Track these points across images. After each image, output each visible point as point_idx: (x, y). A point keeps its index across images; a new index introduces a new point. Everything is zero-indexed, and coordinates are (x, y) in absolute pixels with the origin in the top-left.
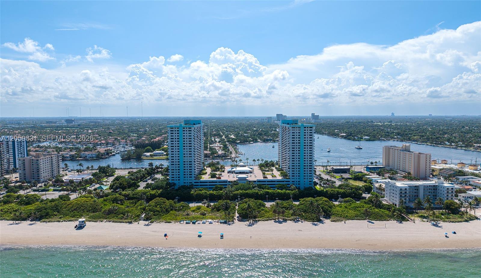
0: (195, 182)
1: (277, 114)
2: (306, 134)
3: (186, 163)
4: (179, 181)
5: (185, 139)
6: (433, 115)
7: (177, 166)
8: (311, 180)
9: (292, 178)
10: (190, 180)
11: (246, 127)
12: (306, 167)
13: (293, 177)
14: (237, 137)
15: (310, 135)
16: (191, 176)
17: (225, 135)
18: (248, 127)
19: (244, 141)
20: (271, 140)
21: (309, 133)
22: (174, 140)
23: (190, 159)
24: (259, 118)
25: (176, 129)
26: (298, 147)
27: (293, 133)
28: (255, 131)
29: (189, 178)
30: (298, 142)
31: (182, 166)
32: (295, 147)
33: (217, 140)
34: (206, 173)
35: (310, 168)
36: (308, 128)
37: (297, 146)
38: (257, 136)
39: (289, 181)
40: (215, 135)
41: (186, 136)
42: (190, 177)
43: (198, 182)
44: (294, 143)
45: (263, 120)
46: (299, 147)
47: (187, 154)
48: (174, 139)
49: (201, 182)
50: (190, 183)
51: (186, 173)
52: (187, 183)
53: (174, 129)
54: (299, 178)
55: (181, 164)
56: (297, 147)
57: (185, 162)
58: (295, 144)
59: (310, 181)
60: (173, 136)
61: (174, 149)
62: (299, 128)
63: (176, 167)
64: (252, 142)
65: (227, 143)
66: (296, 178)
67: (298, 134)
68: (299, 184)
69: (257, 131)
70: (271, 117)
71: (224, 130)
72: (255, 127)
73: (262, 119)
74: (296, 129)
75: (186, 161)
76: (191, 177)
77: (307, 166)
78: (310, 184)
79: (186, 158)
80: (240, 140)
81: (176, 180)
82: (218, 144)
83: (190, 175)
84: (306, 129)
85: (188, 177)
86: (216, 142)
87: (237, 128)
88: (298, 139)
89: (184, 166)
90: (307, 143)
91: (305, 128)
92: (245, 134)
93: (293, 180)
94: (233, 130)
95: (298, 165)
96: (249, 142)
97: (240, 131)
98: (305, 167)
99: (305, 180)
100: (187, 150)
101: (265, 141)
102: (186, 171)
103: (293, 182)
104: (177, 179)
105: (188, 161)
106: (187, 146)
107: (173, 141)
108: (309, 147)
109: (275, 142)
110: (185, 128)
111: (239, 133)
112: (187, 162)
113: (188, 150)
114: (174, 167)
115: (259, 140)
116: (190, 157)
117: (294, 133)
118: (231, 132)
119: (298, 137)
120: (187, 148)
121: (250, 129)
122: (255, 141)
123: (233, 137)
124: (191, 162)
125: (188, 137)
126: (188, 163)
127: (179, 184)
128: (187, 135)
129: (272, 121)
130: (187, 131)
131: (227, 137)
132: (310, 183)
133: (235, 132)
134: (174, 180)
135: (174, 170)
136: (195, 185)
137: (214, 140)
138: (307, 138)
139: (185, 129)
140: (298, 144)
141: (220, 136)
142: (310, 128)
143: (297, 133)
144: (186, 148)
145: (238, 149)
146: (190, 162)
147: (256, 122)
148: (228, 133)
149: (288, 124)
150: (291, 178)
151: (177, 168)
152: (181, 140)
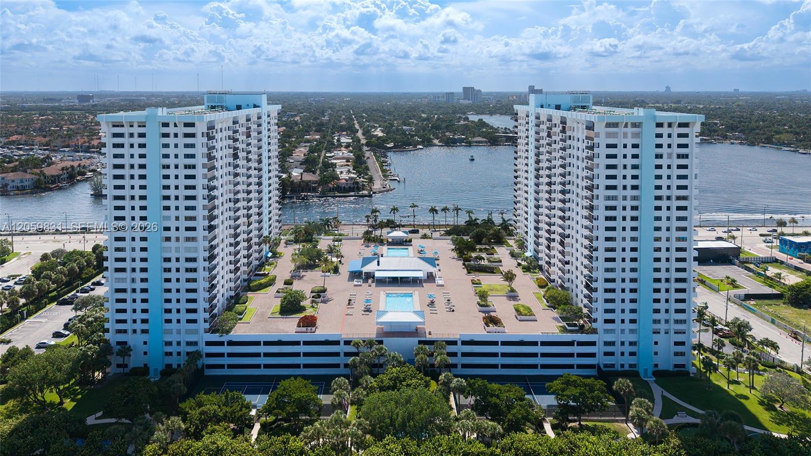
0: (208, 344)
1: (464, 88)
2: (664, 151)
3: (173, 265)
4: (145, 337)
5: (168, 167)
6: (741, 90)
7: (139, 275)
8: (680, 338)
9: (607, 331)
10: (188, 332)
11: (407, 112)
12: (662, 286)
13: (610, 326)
14: (387, 134)
15: (679, 156)
16: (192, 316)
17: (363, 130)
18: (411, 111)
19: (404, 144)
20: (461, 141)
21: (675, 146)
22: (126, 172)
23: (188, 250)
24: (429, 94)
25: (136, 130)
26: (629, 203)
27: (608, 146)
28: (425, 120)
29: (184, 325)
30: (630, 182)
31: (155, 275)
32: (619, 203)
33: (345, 140)
34: (271, 283)
35: (678, 291)
36: (670, 125)
37: (625, 198)
38: (429, 131)
39: (593, 344)
40: (342, 129)
41: (172, 156)
42: (189, 321)
43: (221, 344)
44: (614, 188)
45: (439, 97)
46: (635, 203)
47: (177, 229)
48: (127, 167)
49: (231, 343)
50: (189, 344)
51: (173, 306)
52: (179, 343)
53: (126, 130)
54: (632, 331)
55: (155, 265)
56: (625, 203)
57: (168, 260)
58: (620, 192)
59: (676, 344)
60: (122, 156)
61: (128, 208)
62: (634, 125)
63: (133, 280)
64: (421, 147)
65: (365, 148)
66: (623, 331)
67: (630, 151)
68: (632, 354)
69: (427, 119)
70: (453, 93)
71: (363, 117)
72: (423, 112)
73: (436, 96)
74: (621, 130)
75: (173, 255)
76: (195, 321)
77: (667, 280)
78: (676, 354)
79: (173, 244)
80: (394, 141)
81: (135, 331)
82: (344, 153)
83: (189, 311)
84: (665, 131)
85: (183, 321)
86: (340, 145)
87: (389, 114)
88: (630, 172)
89: (167, 275)
90: (669, 187)
91: (660, 125)
92: (404, 127)
93: (609, 338)
94: (381, 117)
95: (628, 275)
96: (415, 146)
97: (395, 120)
98: (657, 285)
99: (656, 337)
100: (177, 213)
101: (449, 143)
102: (173, 296)
103: (607, 344)
104: (139, 326)
105: (183, 255)
106: (177, 198)
107: (122, 177)
108: (675, 203)
109: (470, 146)
110: (172, 125)
111: (392, 125)
112: (178, 260)
113: (183, 213)
114: (123, 280)
115: (436, 141)
116: (188, 239)
117: (615, 146)
118: (376, 122)
119: (630, 161)
120: (177, 203)
121: (414, 116)
122: (428, 143)
123: (381, 134)
124: (194, 260)
125: (182, 161)
126: (183, 265)
127: (145, 348)
128: (176, 151)
129: (456, 101)
130: (176, 135)
131: (366, 133)
132: (680, 349)
133: (385, 122)
134: (125, 331)
135: (124, 291)
136: (209, 355)
137: (338, 140)
138: (669, 167)
139: (171, 130)
140: (629, 193)
141: (352, 131)
142: (681, 125)
143: (625, 146)
144: (172, 203)
145: (389, 165)
146: (188, 260)
147: (425, 101)
148: (371, 124)
149: (558, 107)
150: (600, 331)
151: (139, 285)
152: (154, 173)
